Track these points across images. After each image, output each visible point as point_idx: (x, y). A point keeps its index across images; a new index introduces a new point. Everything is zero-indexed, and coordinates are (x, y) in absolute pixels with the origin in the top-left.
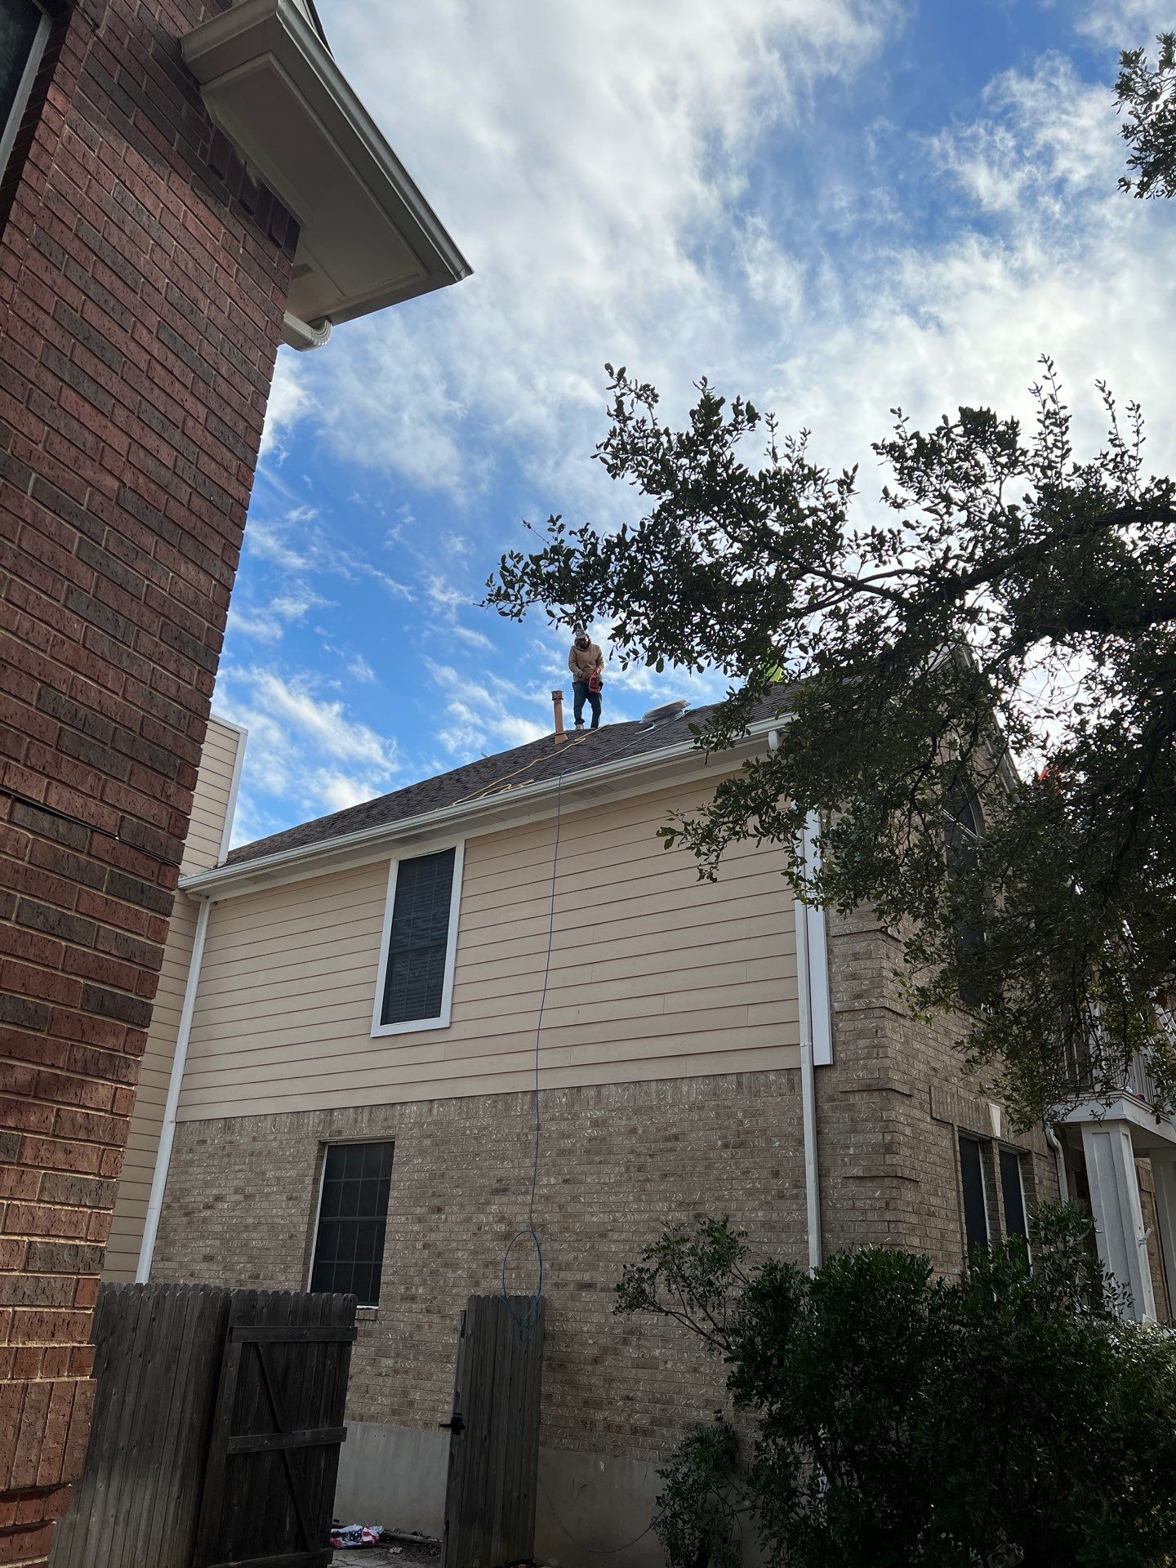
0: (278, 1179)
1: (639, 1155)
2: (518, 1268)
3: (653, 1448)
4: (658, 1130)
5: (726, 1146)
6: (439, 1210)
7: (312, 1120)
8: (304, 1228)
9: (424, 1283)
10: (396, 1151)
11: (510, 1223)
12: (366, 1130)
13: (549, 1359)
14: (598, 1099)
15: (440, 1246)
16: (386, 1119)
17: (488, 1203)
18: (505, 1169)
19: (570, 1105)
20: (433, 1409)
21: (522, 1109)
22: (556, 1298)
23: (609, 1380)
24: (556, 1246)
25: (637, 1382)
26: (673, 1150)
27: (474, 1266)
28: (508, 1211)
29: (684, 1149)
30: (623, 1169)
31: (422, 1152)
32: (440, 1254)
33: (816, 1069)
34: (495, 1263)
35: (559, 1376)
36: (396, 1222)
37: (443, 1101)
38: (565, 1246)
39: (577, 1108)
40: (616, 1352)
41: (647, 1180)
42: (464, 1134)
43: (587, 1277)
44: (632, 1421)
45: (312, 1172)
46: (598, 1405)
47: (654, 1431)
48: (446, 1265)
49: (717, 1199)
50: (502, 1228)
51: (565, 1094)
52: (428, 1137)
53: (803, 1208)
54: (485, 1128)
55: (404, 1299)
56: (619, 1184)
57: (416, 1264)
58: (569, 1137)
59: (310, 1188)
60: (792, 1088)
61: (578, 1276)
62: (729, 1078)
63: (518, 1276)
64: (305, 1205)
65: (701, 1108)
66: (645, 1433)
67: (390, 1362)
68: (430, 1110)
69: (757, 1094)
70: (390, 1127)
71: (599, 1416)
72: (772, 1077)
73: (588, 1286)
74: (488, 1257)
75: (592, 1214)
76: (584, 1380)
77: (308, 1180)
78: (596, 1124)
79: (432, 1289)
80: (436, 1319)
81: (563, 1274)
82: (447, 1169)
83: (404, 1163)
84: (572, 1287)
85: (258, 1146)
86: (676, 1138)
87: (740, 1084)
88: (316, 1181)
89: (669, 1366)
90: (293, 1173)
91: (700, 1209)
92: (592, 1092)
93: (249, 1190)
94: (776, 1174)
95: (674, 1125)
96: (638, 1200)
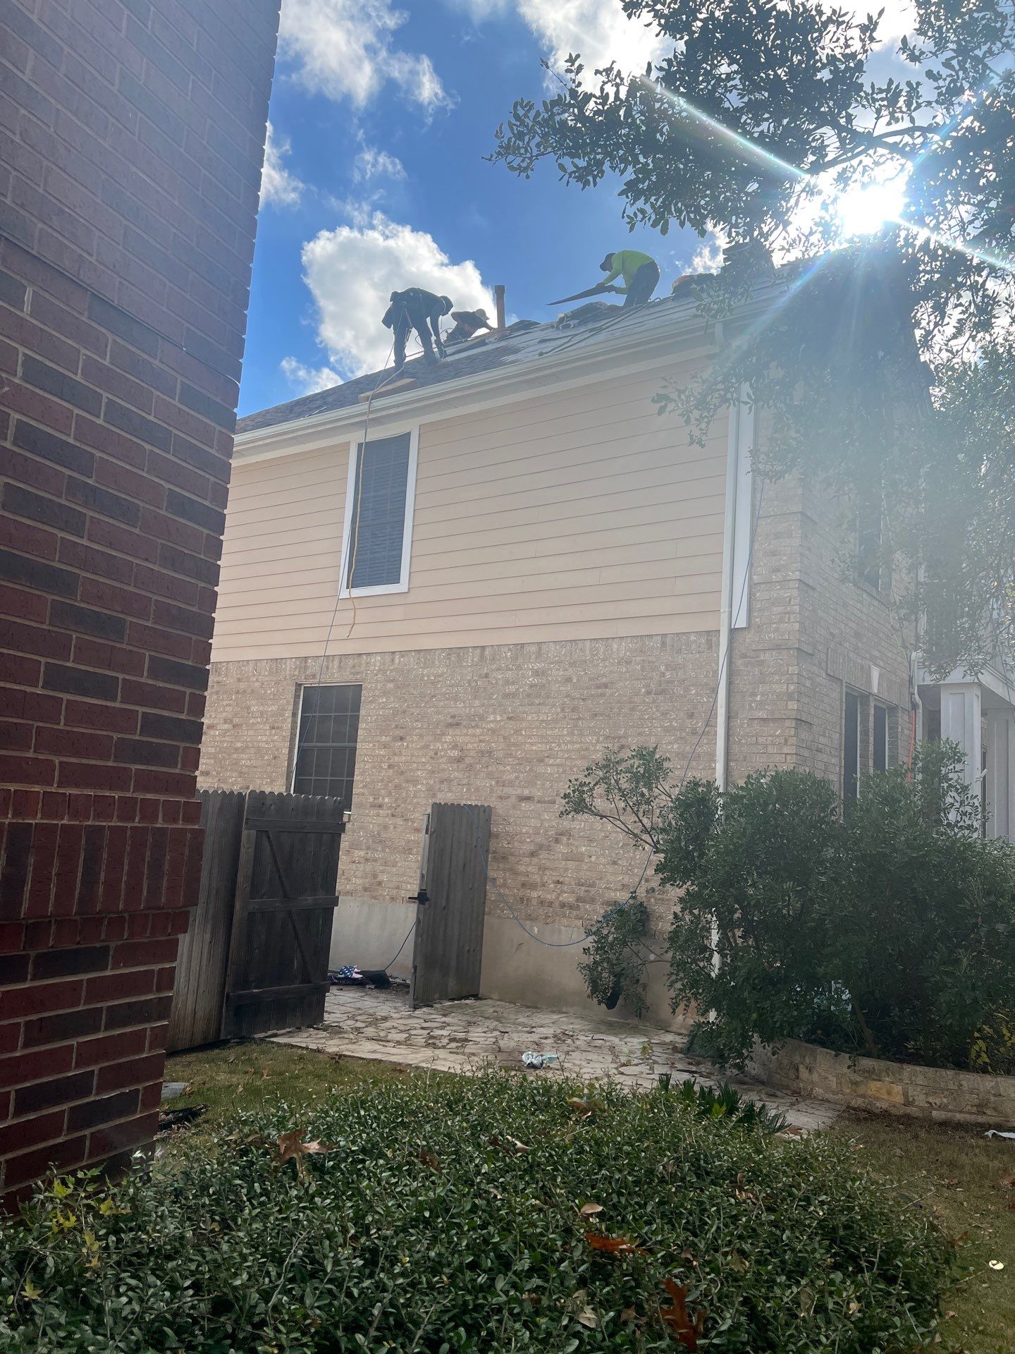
0: (262, 713)
1: (573, 699)
2: (469, 784)
3: (577, 918)
4: (590, 679)
5: (649, 693)
6: (402, 739)
7: (289, 665)
8: (286, 751)
9: (390, 794)
10: (363, 692)
11: (462, 750)
12: (336, 677)
13: (494, 852)
14: (539, 654)
15: (403, 767)
16: (354, 667)
17: (444, 734)
18: (459, 708)
19: (515, 658)
20: (398, 888)
21: (472, 660)
22: (500, 808)
23: (543, 869)
24: (501, 768)
25: (566, 870)
26: (603, 695)
27: (432, 782)
28: (460, 740)
29: (612, 695)
30: (559, 710)
31: (385, 693)
32: (402, 773)
33: (733, 631)
34: (449, 780)
35: (501, 865)
36: (364, 748)
37: (403, 653)
38: (508, 768)
39: (520, 661)
40: (549, 849)
41: (579, 718)
42: (422, 679)
43: (526, 792)
44: (561, 899)
45: (291, 707)
46: (533, 886)
47: (578, 906)
48: (408, 781)
49: (639, 734)
50: (456, 753)
51: (510, 649)
52: (392, 681)
53: (713, 743)
54: (440, 676)
55: (373, 806)
56: (556, 721)
57: (382, 780)
58: (513, 683)
59: (290, 720)
60: (710, 647)
61: (519, 791)
62: (654, 638)
63: (469, 790)
64: (287, 734)
65: (628, 662)
66: (571, 907)
67: (362, 853)
68: (393, 660)
69: (679, 651)
70: (358, 673)
71: (534, 894)
72: (693, 638)
73: (528, 799)
74: (444, 775)
75: (532, 744)
76: (522, 868)
77: (288, 714)
78: (536, 673)
79: (397, 799)
80: (399, 821)
81: (506, 790)
82: (408, 707)
83: (371, 702)
84: (513, 799)
85: (242, 686)
86: (606, 686)
87: (664, 644)
88: (294, 715)
89: (593, 859)
90: (274, 708)
91: (623, 742)
92: (534, 649)
93: (236, 720)
94: (691, 716)
95: (604, 675)
96: (572, 734)
